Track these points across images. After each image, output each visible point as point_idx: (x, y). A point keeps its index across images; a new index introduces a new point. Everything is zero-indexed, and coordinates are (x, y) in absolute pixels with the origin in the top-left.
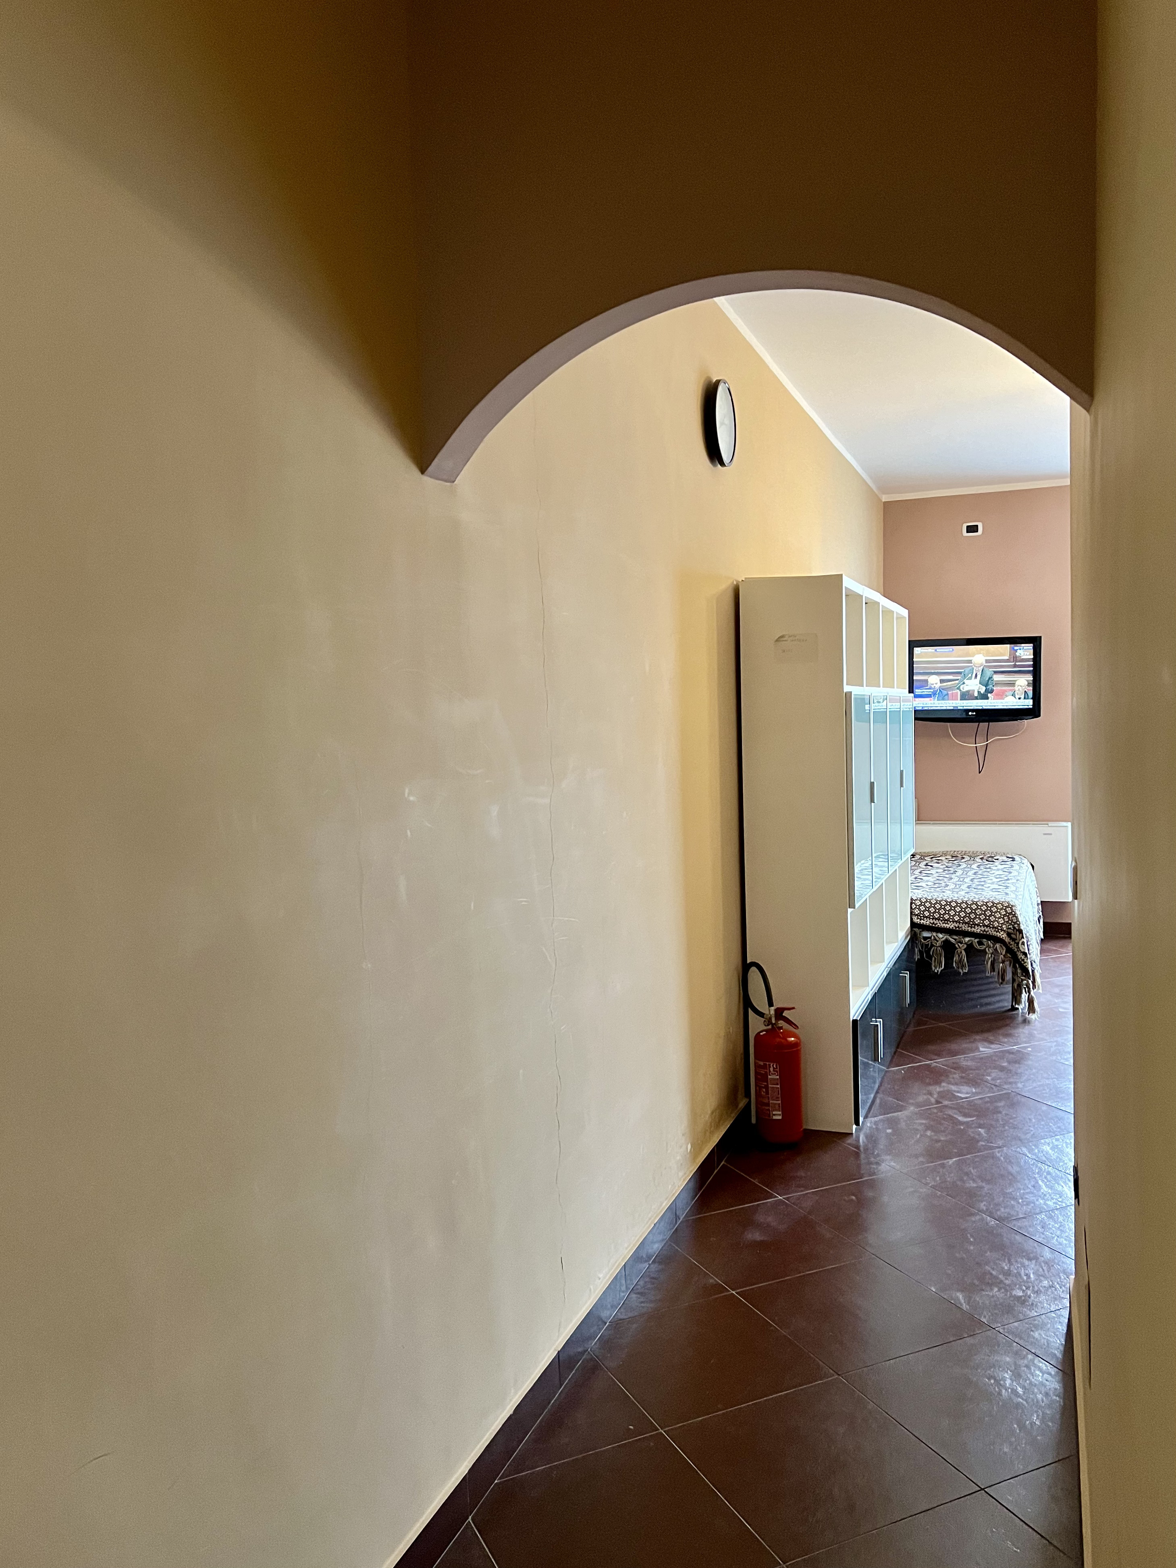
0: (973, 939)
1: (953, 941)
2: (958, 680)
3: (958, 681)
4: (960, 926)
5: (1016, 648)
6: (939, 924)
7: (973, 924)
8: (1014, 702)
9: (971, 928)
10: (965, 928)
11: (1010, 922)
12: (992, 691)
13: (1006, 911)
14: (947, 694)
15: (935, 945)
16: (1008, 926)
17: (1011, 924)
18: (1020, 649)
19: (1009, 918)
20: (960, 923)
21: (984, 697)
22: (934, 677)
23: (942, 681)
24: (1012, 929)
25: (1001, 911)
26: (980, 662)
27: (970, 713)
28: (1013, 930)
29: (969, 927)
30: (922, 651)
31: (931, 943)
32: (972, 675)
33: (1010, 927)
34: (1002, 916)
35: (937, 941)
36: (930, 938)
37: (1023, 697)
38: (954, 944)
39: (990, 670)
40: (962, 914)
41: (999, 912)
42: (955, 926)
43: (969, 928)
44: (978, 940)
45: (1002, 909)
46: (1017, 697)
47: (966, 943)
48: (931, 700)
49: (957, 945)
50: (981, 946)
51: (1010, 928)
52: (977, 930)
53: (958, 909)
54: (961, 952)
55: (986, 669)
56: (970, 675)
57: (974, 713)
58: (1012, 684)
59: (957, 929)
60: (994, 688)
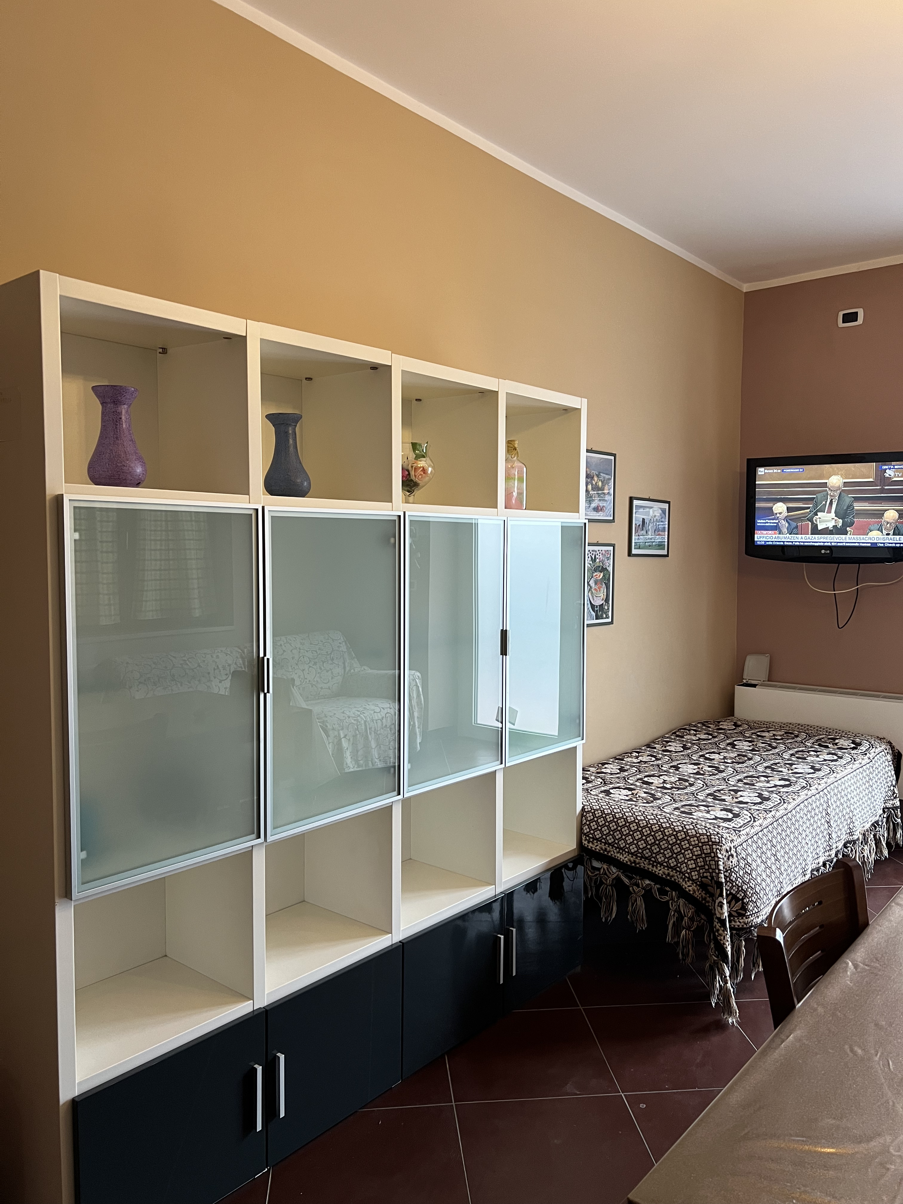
0: (652, 883)
1: (626, 881)
2: (808, 508)
3: (809, 510)
4: (637, 861)
5: (884, 467)
6: (612, 853)
7: (655, 862)
8: (879, 539)
9: (653, 866)
10: (644, 865)
11: (707, 867)
12: (851, 524)
13: (702, 850)
14: (797, 527)
15: (605, 882)
16: (703, 873)
17: (707, 871)
18: (890, 469)
19: (705, 861)
20: (637, 857)
21: (842, 531)
22: (780, 504)
23: (789, 509)
24: (709, 878)
25: (695, 849)
26: (837, 485)
27: (823, 551)
28: (711, 880)
29: (649, 864)
30: (766, 471)
31: (601, 879)
32: (826, 502)
33: (705, 874)
34: (694, 857)
35: (609, 877)
36: (599, 869)
37: (891, 532)
38: (628, 887)
39: (849, 496)
40: (642, 844)
41: (691, 850)
42: (630, 860)
43: (650, 866)
44: (658, 886)
45: (696, 846)
46: (885, 532)
47: (643, 888)
48: (775, 534)
49: (631, 889)
50: (663, 897)
51: (706, 877)
52: (660, 871)
53: (637, 835)
54: (636, 900)
55: (842, 493)
56: (824, 502)
57: (828, 552)
58: (880, 514)
59: (633, 865)
60: (855, 520)
